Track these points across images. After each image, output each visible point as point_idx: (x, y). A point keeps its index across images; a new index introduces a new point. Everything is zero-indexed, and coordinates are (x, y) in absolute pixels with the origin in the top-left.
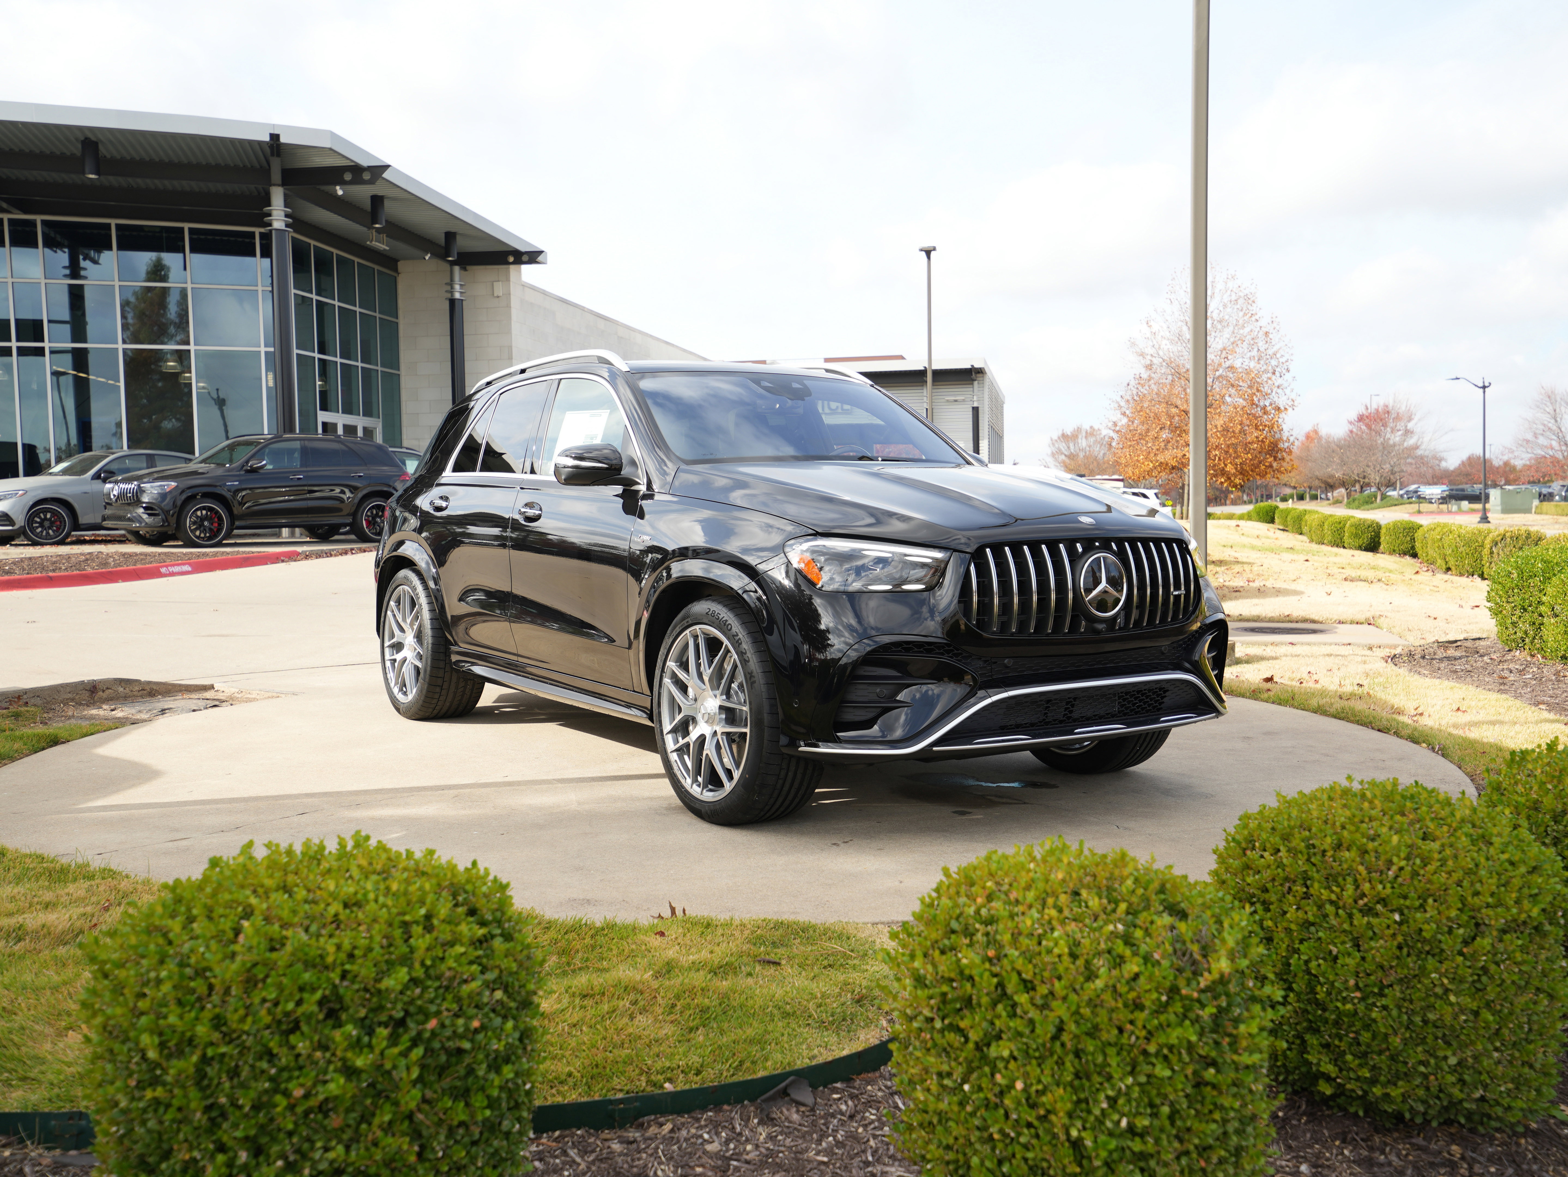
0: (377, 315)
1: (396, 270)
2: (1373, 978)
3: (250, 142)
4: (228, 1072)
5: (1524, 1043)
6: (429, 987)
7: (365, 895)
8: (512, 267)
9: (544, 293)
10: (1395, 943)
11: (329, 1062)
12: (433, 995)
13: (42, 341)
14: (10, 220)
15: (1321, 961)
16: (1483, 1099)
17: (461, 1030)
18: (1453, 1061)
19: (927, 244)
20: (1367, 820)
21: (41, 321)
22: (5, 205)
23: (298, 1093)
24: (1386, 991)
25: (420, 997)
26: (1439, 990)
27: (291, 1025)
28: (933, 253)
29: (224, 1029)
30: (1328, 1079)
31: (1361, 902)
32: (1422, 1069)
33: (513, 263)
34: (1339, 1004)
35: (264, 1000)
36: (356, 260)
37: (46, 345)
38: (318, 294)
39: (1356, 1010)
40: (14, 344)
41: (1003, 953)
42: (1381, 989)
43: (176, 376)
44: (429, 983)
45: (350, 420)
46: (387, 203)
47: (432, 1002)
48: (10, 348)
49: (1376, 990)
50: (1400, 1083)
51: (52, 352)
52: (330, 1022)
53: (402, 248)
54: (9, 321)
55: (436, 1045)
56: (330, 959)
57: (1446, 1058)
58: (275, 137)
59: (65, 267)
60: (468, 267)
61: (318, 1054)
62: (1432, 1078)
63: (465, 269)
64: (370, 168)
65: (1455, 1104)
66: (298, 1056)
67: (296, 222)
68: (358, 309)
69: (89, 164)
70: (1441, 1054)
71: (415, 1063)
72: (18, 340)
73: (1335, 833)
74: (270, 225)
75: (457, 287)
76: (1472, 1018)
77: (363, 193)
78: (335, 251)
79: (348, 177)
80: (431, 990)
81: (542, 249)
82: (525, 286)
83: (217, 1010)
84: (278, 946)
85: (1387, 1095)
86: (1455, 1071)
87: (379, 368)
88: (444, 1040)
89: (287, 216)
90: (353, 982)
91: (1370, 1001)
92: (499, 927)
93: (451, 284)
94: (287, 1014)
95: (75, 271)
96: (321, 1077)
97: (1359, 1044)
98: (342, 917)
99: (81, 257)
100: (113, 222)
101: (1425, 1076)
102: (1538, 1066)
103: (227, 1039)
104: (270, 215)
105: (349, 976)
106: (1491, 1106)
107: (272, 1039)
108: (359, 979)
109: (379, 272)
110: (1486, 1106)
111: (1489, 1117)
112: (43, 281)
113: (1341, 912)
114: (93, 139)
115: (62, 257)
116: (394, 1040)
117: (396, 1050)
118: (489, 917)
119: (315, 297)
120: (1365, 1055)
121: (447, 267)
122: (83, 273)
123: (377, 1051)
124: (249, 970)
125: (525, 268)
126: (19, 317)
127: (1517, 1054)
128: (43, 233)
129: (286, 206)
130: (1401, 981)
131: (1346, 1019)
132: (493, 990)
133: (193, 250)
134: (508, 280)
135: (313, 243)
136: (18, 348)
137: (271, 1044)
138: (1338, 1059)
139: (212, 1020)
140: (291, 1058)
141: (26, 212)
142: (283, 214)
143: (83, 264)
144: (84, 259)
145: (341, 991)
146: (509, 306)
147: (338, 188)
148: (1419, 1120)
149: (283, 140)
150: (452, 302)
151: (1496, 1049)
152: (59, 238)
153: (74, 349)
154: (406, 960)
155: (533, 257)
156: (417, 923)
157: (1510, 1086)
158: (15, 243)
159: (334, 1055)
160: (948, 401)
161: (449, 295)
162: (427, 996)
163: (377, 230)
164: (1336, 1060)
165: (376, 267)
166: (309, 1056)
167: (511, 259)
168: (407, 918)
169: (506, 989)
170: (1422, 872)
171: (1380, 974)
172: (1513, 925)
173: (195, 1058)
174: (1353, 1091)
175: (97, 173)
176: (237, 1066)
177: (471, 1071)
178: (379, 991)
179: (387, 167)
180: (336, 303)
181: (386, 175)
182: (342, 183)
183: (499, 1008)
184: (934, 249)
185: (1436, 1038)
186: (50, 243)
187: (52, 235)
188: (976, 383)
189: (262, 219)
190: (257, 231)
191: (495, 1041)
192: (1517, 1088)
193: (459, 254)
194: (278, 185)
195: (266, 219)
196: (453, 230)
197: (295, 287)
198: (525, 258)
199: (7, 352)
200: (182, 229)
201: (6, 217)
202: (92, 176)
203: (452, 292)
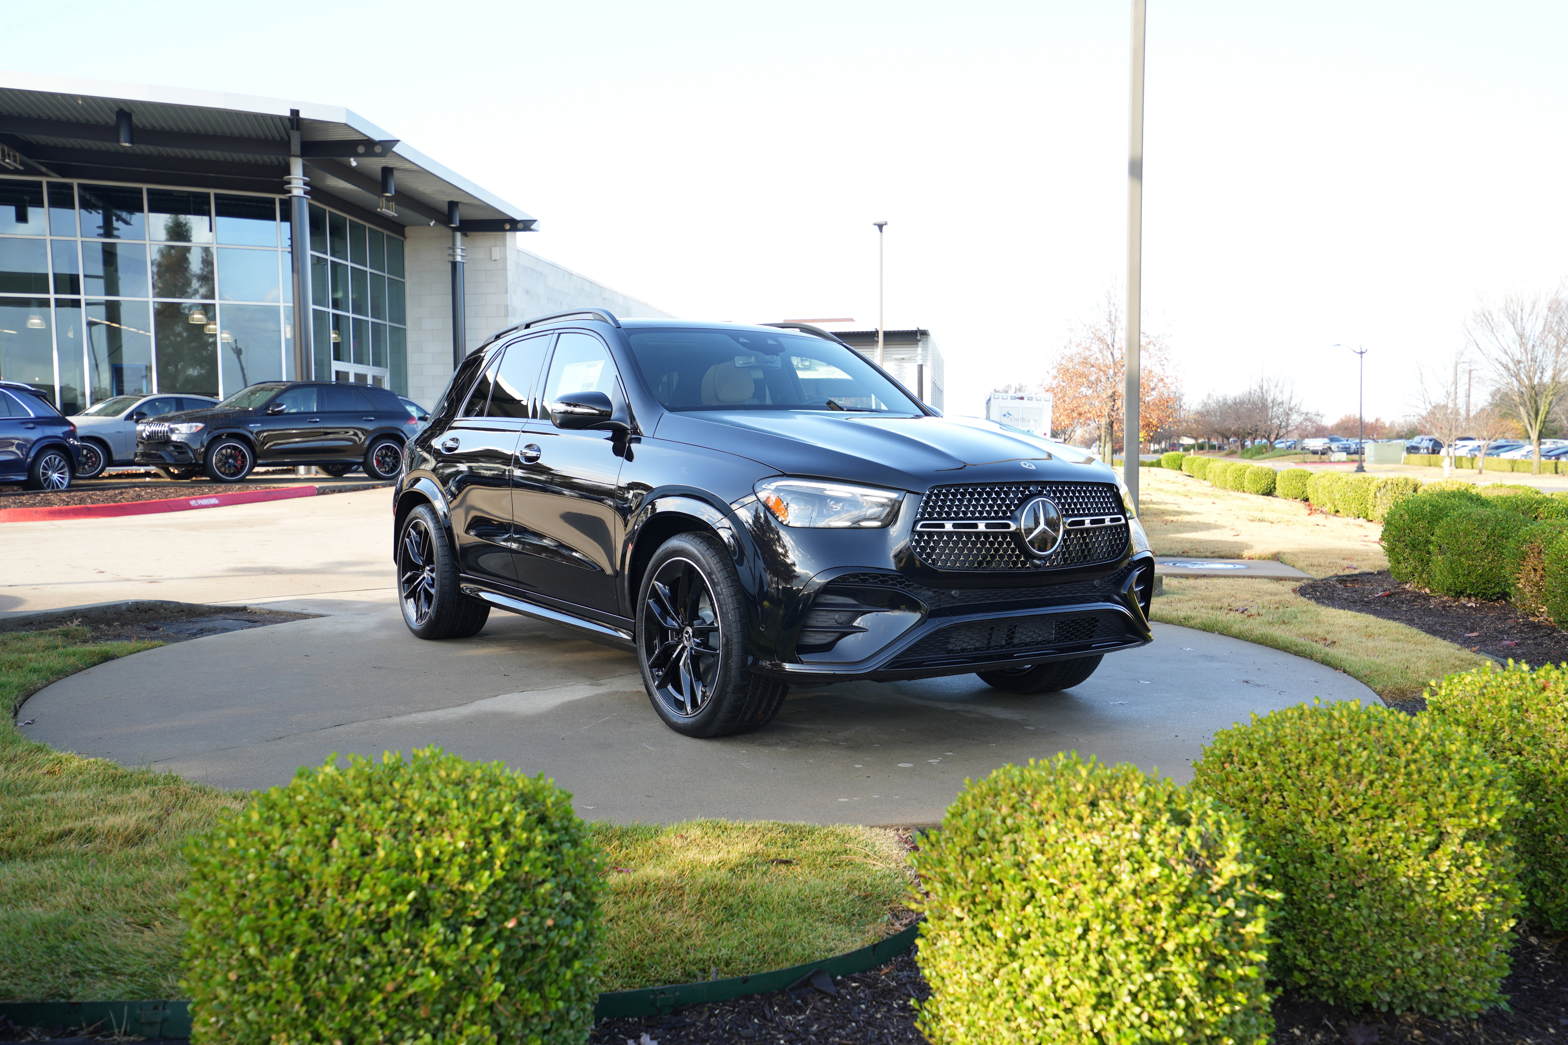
0: (386, 275)
1: (403, 235)
2: (1346, 881)
3: (272, 117)
4: (325, 968)
5: (1481, 939)
6: (508, 889)
7: (447, 804)
8: (509, 234)
9: (537, 258)
10: (1367, 849)
11: (418, 958)
12: (512, 896)
14: (48, 183)
15: (1298, 865)
16: (1443, 990)
17: (536, 928)
18: (1418, 955)
20: (1336, 737)
21: (78, 276)
22: (43, 169)
23: (390, 987)
24: (1359, 892)
25: (500, 899)
26: (1406, 892)
27: (383, 925)
28: (885, 227)
29: (320, 928)
30: (1302, 970)
31: (1335, 813)
32: (1390, 963)
33: (509, 230)
34: (1315, 905)
35: (358, 902)
36: (368, 225)
37: (82, 297)
38: (332, 255)
39: (1330, 909)
40: (52, 296)
41: (1030, 859)
42: (1354, 891)
43: (202, 327)
44: (508, 885)
45: (361, 369)
46: (396, 174)
47: (511, 902)
48: (48, 300)
49: (1350, 892)
50: (1369, 976)
51: (87, 304)
52: (419, 923)
53: (410, 214)
54: (47, 275)
55: (514, 942)
56: (419, 863)
57: (1411, 953)
58: (295, 113)
59: (99, 227)
60: (469, 234)
61: (408, 951)
62: (1398, 971)
63: (466, 235)
64: (381, 143)
65: (1418, 995)
66: (390, 952)
67: (315, 191)
68: (368, 270)
69: (123, 134)
70: (1407, 950)
71: (497, 958)
72: (56, 292)
73: (1309, 749)
74: (290, 192)
75: (459, 251)
76: (1435, 916)
77: (375, 164)
78: (348, 217)
79: (361, 149)
80: (510, 891)
81: (535, 217)
82: (520, 251)
83: (314, 910)
84: (369, 851)
85: (1357, 986)
86: (1419, 964)
87: (388, 323)
88: (522, 937)
89: (305, 184)
90: (439, 885)
91: (1343, 902)
92: (566, 833)
93: (453, 248)
94: (379, 914)
95: (108, 230)
96: (410, 972)
97: (1331, 940)
98: (427, 824)
99: (114, 218)
100: (145, 187)
101: (1392, 970)
102: (1492, 960)
103: (324, 937)
104: (289, 183)
105: (436, 880)
106: (1450, 996)
107: (366, 937)
108: (444, 882)
109: (388, 237)
110: (1446, 996)
111: (1448, 1006)
112: (80, 240)
113: (1316, 821)
114: (127, 110)
115: (96, 218)
116: (477, 937)
117: (480, 947)
118: (557, 824)
119: (329, 258)
120: (1337, 949)
121: (450, 232)
122: (115, 233)
123: (463, 948)
124: (343, 874)
126: (58, 271)
127: (1475, 950)
128: (80, 196)
129: (304, 175)
130: (1371, 884)
131: (1321, 918)
132: (564, 891)
133: (218, 214)
134: (505, 245)
135: (328, 209)
136: (56, 300)
137: (366, 942)
138: (1311, 953)
139: (309, 920)
140: (385, 956)
141: (63, 176)
142: (301, 182)
143: (116, 224)
144: (117, 220)
145: (430, 893)
146: (505, 269)
147: (352, 159)
148: (1384, 1009)
149: (302, 115)
150: (454, 264)
151: (1457, 945)
152: (94, 200)
153: (107, 301)
154: (487, 864)
155: (526, 225)
156: (496, 829)
157: (1468, 978)
158: (53, 204)
159: (422, 951)
160: (896, 359)
161: (451, 259)
162: (506, 897)
163: (388, 199)
164: (1310, 954)
165: (386, 232)
166: (400, 953)
167: (508, 227)
168: (487, 825)
169: (574, 890)
170: (1391, 785)
171: (1352, 877)
172: (1473, 834)
173: (293, 955)
174: (1326, 982)
175: (131, 142)
176: (333, 962)
177: (545, 965)
178: (464, 893)
179: (397, 141)
181: (396, 149)
182: (356, 155)
183: (568, 908)
184: (886, 224)
185: (1403, 935)
186: (86, 205)
187: (88, 197)
188: (920, 343)
189: (282, 187)
190: (277, 197)
191: (565, 939)
192: (1474, 980)
193: (460, 221)
194: (297, 156)
195: (286, 187)
196: (456, 200)
197: (312, 249)
198: (520, 226)
199: (45, 303)
200: (208, 195)
201: (44, 180)
202: (127, 145)
203: (454, 256)
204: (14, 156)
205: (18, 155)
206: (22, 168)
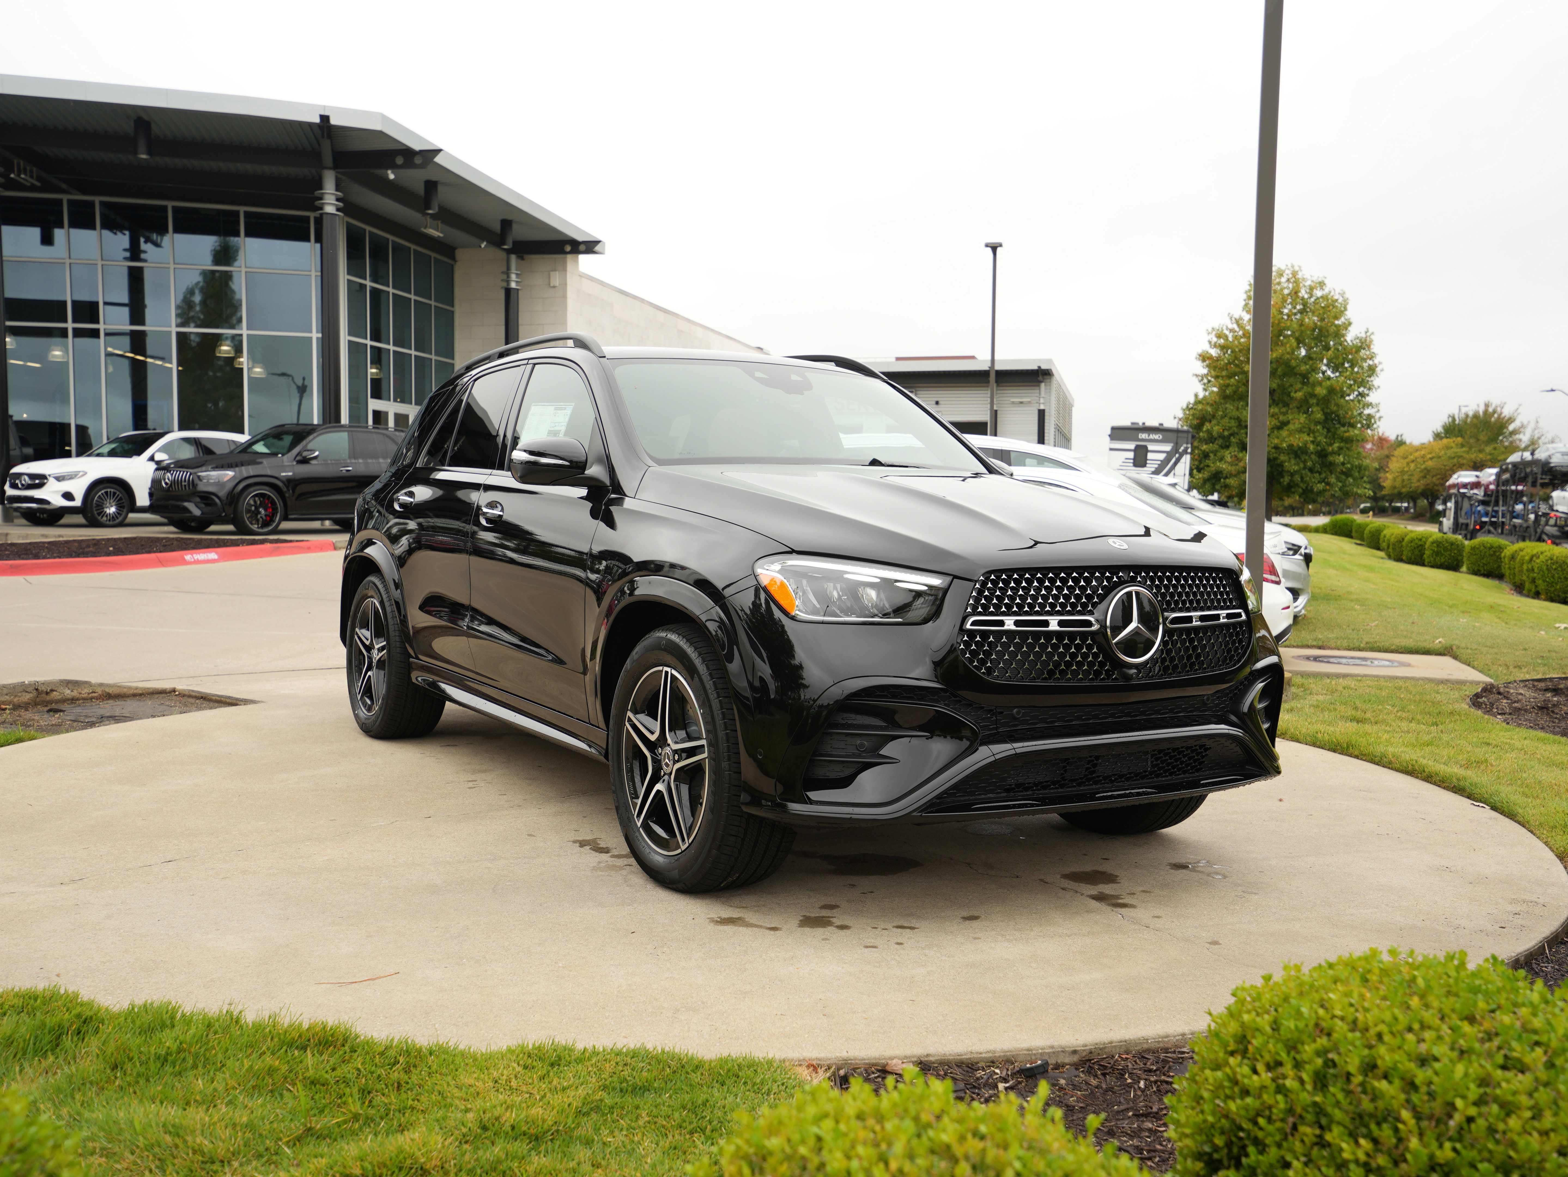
0: (433, 303)
1: (453, 258)
3: (300, 124)
8: (569, 257)
9: (602, 283)
13: (98, 322)
14: (69, 201)
19: (994, 240)
21: (97, 303)
22: (64, 186)
28: (999, 250)
33: (570, 252)
36: (413, 247)
37: (101, 327)
38: (374, 280)
40: (70, 325)
43: (230, 361)
45: (402, 408)
46: (440, 188)
48: (66, 329)
51: (107, 334)
53: (457, 236)
54: (65, 302)
58: (325, 119)
59: (125, 250)
60: (526, 256)
63: (522, 258)
64: (422, 152)
67: (348, 207)
68: (413, 297)
69: (142, 145)
72: (74, 321)
74: (321, 208)
75: (513, 277)
77: (415, 177)
78: (391, 238)
79: (400, 161)
81: (599, 238)
82: (582, 276)
89: (338, 200)
93: (507, 273)
95: (135, 253)
99: (142, 240)
100: (170, 204)
104: (321, 199)
109: (436, 260)
112: (100, 263)
114: (146, 118)
115: (123, 240)
119: (369, 283)
121: (502, 255)
122: (143, 256)
125: (582, 257)
126: (77, 298)
128: (102, 215)
129: (337, 190)
133: (248, 234)
134: (565, 270)
135: (368, 228)
136: (74, 329)
141: (85, 193)
142: (333, 197)
143: (143, 246)
144: (146, 242)
146: (565, 297)
147: (389, 172)
149: (333, 121)
150: (508, 291)
152: (117, 219)
153: (132, 332)
155: (590, 247)
158: (73, 224)
160: (1013, 403)
161: (505, 284)
163: (432, 216)
165: (434, 255)
167: (568, 248)
175: (149, 153)
179: (439, 151)
180: (391, 290)
181: (438, 159)
182: (394, 167)
184: (1001, 245)
186: (111, 225)
187: (111, 216)
188: (1043, 385)
189: (314, 203)
190: (312, 215)
193: (514, 243)
194: (330, 168)
195: (317, 203)
196: (509, 218)
197: (349, 273)
198: (582, 247)
199: (63, 333)
200: (237, 213)
201: (65, 198)
202: (144, 156)
203: (508, 282)
204: (31, 172)
205: (34, 169)
206: (38, 184)
